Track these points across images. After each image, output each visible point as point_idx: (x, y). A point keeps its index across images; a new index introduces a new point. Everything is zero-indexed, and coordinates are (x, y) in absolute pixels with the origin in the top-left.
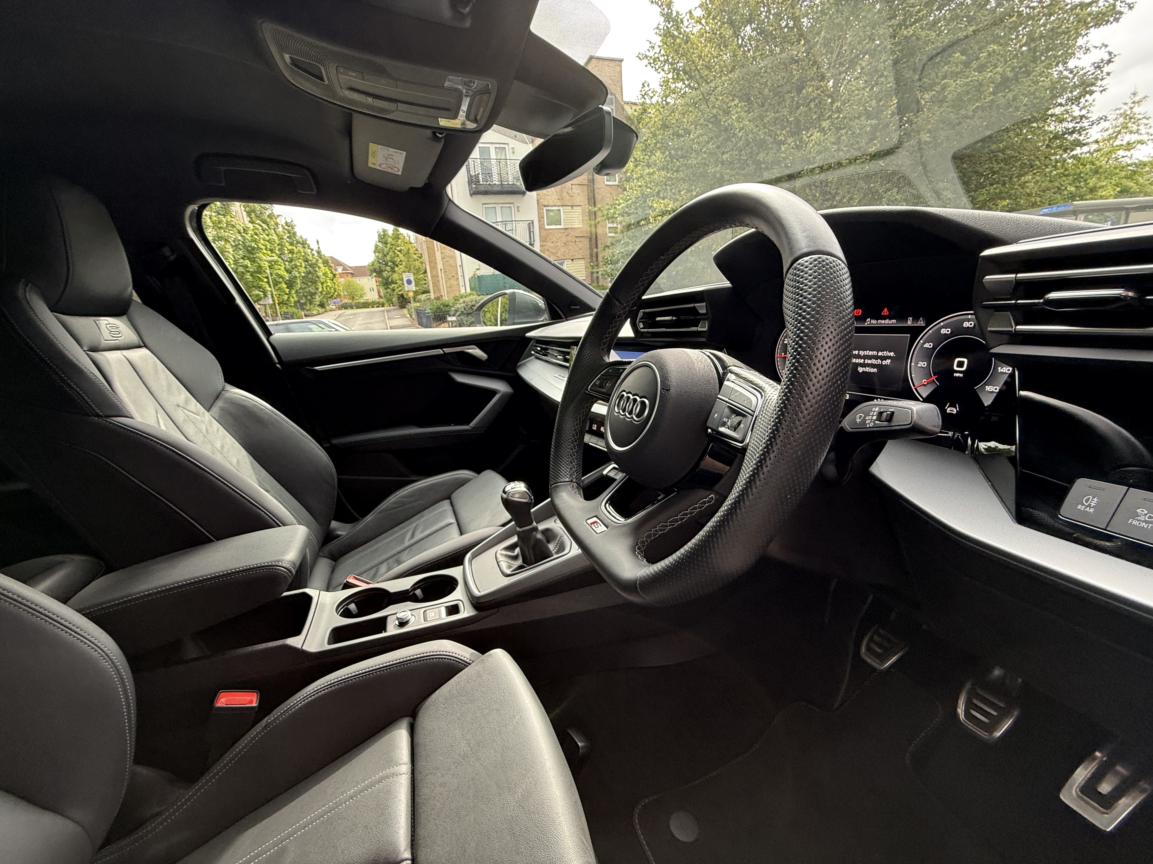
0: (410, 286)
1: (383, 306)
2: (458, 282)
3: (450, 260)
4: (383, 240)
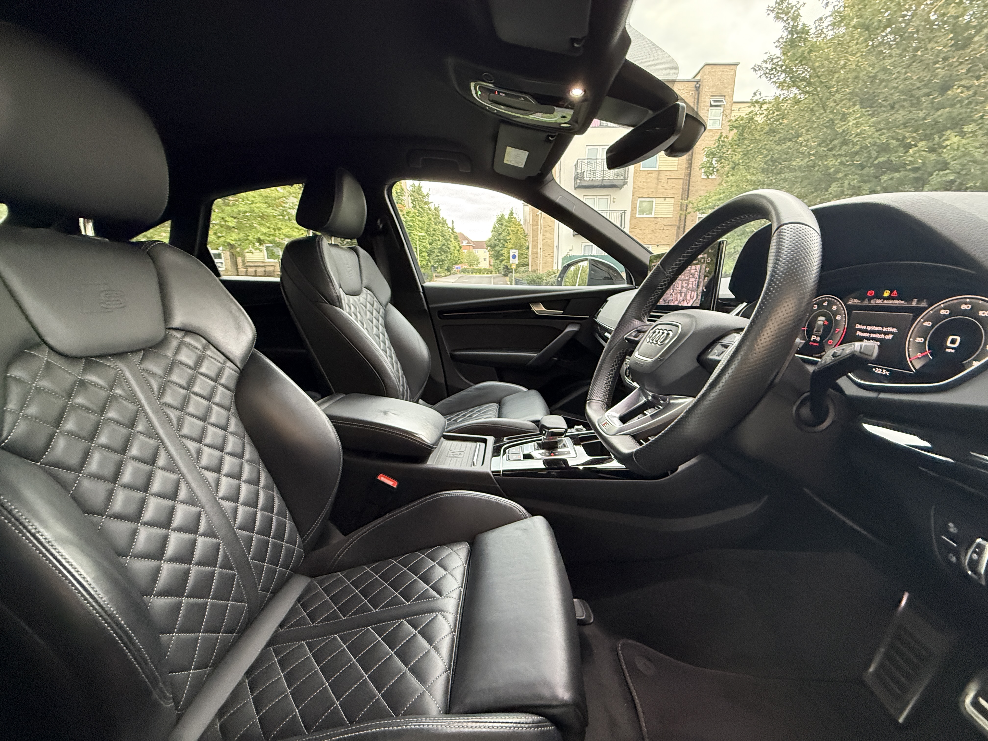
0: (514, 260)
1: (491, 273)
2: (553, 259)
3: (549, 241)
4: (500, 223)
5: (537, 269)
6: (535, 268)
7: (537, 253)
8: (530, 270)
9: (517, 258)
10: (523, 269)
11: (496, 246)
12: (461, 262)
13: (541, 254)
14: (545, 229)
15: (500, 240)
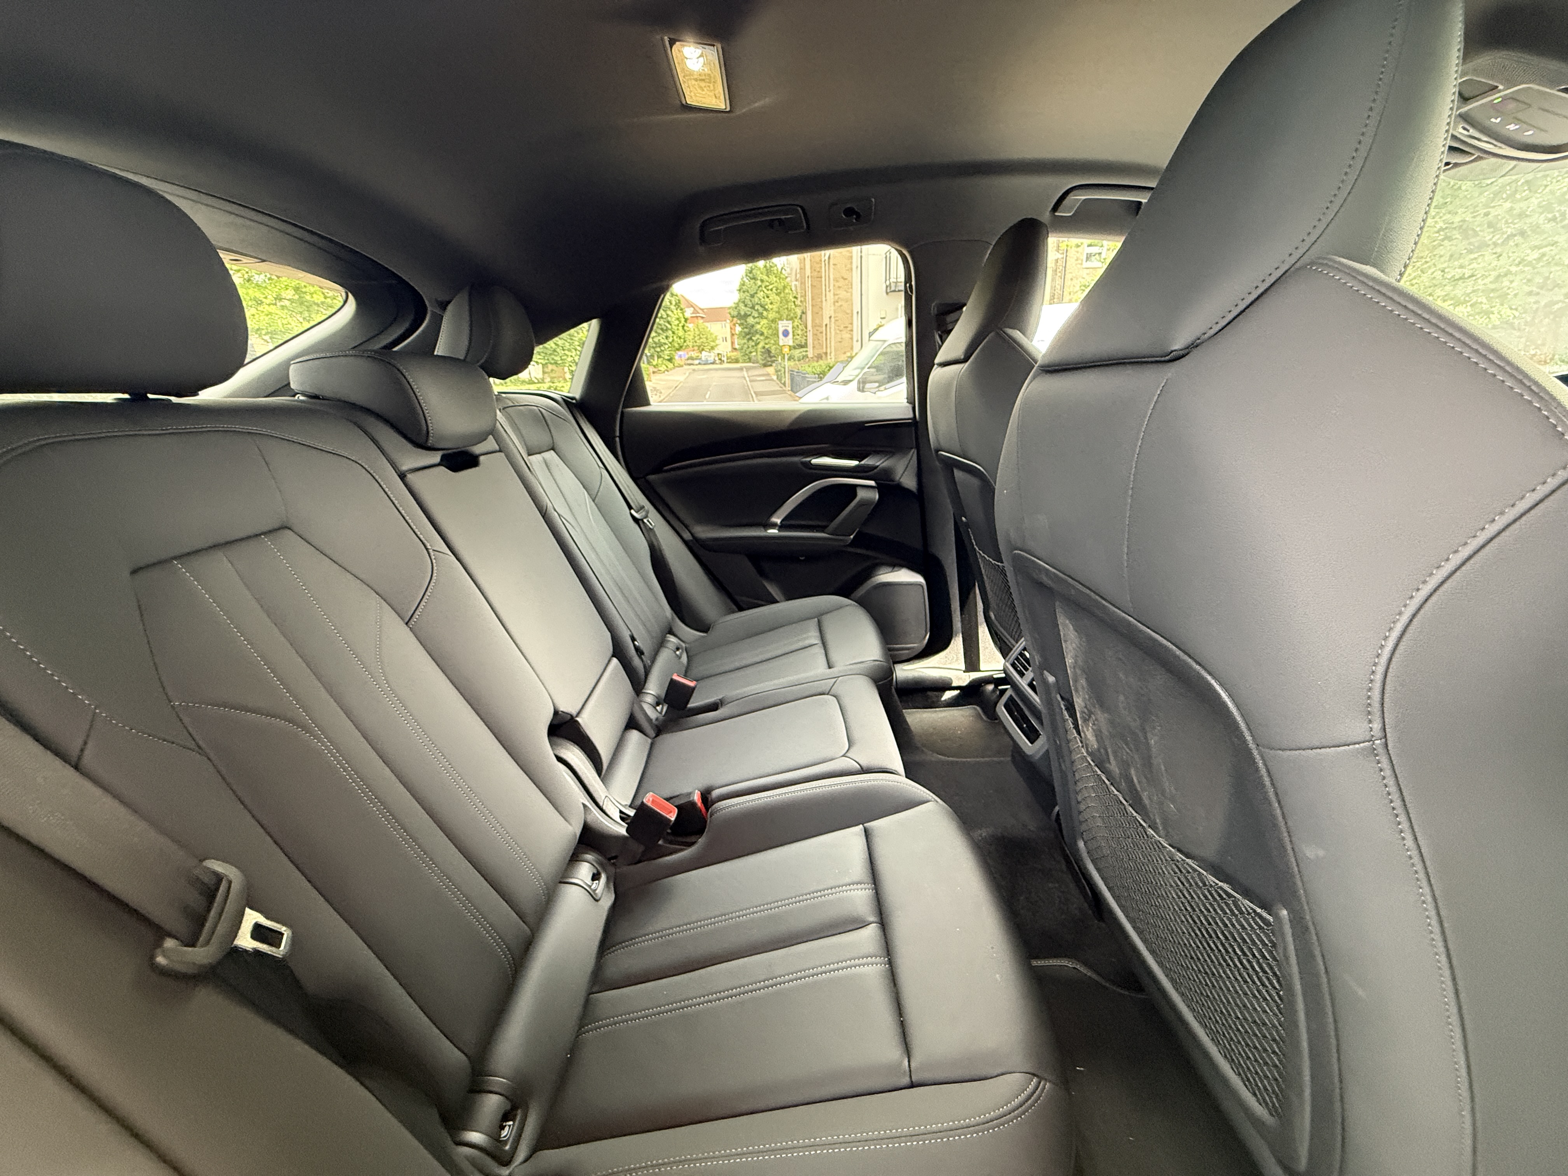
0: (786, 339)
1: (738, 362)
3: (845, 305)
4: (751, 275)
5: (826, 353)
6: (820, 351)
7: (821, 326)
8: (810, 355)
9: (791, 335)
10: (797, 353)
11: (746, 316)
12: (688, 346)
13: (833, 325)
14: (837, 284)
15: (753, 308)
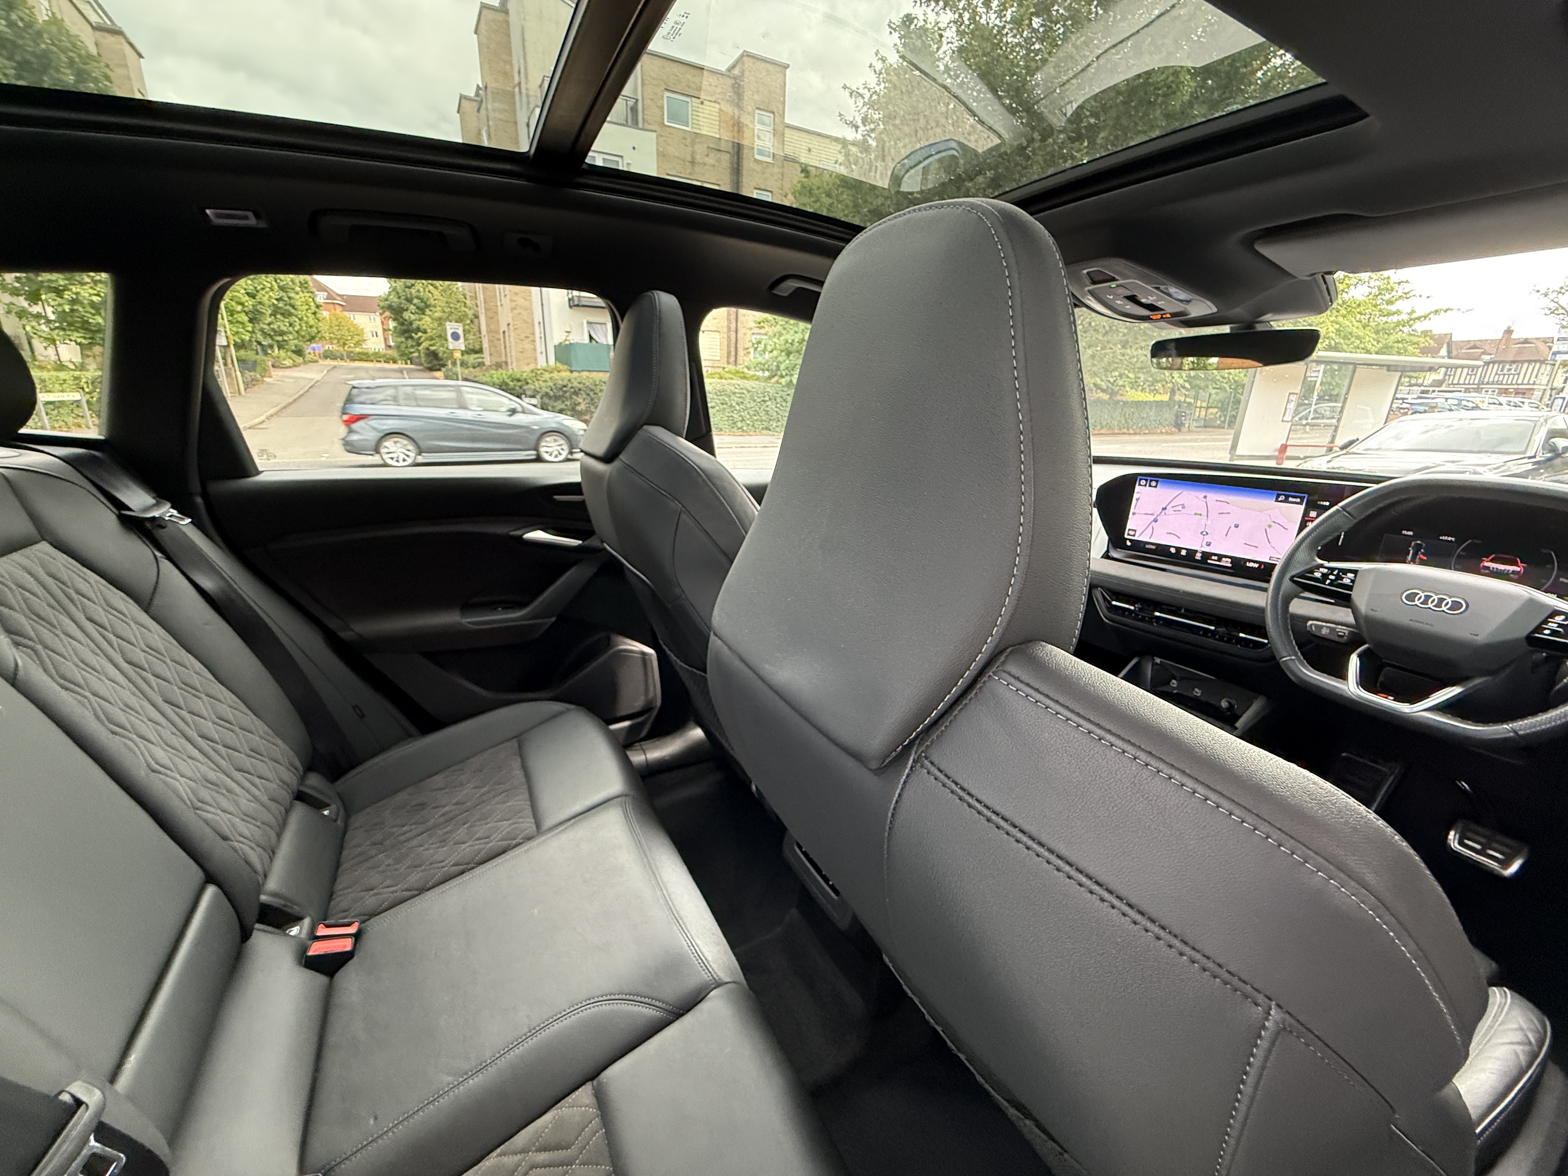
0: (457, 343)
1: (395, 362)
2: (535, 346)
5: (506, 363)
6: (499, 360)
8: (487, 362)
10: (471, 359)
12: (323, 338)
13: (512, 334)
